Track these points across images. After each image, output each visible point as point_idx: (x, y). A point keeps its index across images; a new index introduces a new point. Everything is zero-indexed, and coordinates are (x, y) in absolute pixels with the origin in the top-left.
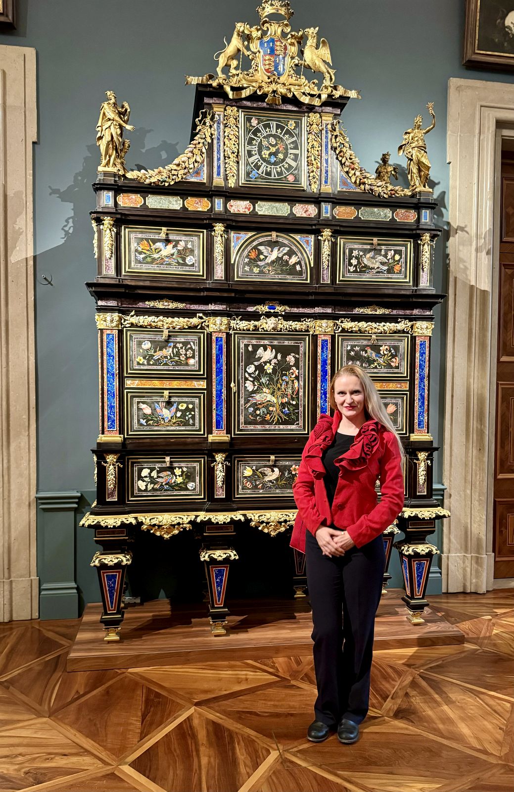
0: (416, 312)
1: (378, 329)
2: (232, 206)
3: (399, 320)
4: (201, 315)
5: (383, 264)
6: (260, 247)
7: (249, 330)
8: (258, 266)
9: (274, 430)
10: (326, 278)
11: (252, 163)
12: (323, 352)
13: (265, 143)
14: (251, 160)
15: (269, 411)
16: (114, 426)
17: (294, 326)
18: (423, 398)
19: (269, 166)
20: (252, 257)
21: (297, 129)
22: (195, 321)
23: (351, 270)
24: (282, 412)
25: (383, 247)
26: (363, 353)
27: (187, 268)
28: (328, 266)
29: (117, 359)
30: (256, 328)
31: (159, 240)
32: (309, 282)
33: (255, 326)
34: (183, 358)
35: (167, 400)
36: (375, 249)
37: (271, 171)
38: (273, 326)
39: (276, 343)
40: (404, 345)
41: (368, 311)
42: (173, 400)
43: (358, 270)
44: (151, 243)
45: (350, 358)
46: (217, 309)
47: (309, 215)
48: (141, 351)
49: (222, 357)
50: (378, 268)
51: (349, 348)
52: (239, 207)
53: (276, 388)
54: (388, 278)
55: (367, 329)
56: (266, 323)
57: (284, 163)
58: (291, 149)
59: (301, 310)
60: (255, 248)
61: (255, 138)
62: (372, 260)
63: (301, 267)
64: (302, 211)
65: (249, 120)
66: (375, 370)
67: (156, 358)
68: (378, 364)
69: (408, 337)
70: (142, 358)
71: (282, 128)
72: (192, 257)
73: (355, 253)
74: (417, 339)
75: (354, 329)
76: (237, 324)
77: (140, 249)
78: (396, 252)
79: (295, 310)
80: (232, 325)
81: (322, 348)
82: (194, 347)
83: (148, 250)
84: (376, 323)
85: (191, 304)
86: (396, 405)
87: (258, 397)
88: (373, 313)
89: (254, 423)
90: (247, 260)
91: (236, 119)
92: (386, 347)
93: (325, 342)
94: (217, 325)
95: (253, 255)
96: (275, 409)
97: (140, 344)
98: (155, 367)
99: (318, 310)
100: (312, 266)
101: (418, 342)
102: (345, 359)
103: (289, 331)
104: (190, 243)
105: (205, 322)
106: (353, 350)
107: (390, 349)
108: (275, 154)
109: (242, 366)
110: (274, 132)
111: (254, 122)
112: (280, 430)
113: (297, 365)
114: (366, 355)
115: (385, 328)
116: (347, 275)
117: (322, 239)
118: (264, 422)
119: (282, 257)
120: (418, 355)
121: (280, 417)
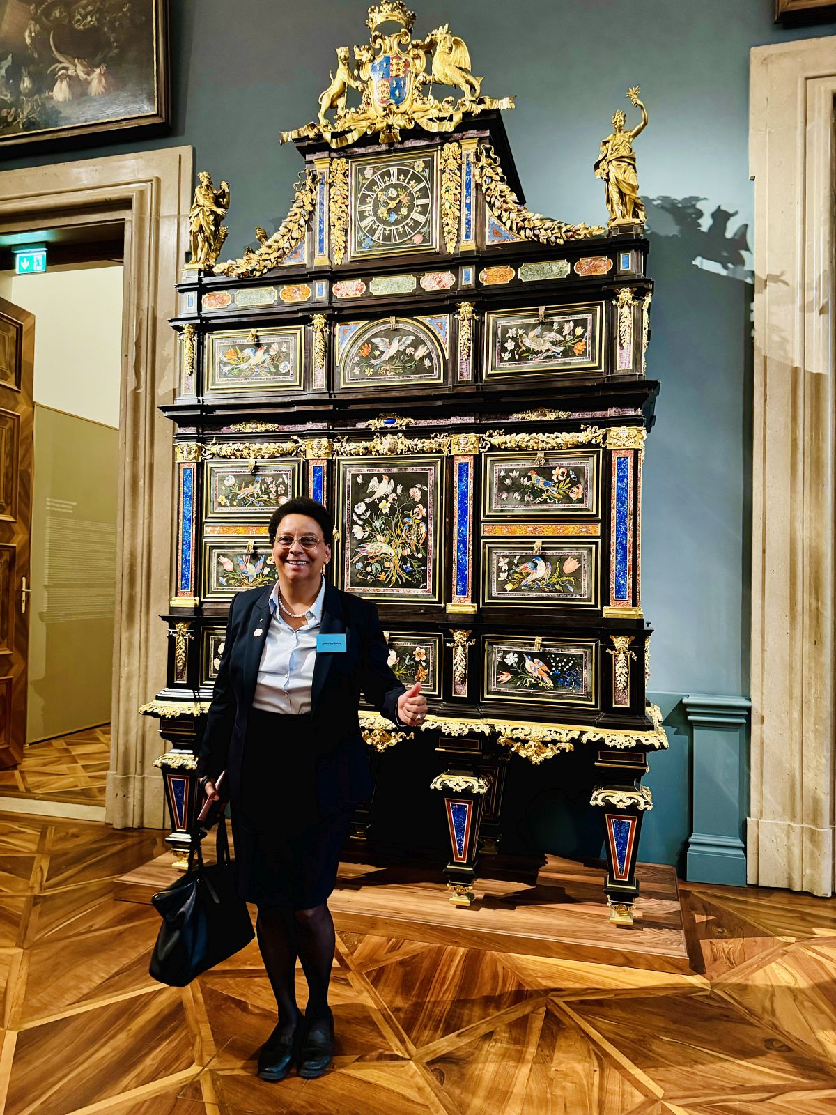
0: (611, 412)
1: (547, 443)
2: (338, 289)
3: (583, 427)
4: (295, 437)
5: (554, 343)
6: (374, 340)
7: (358, 455)
8: (371, 366)
9: (391, 595)
10: (466, 372)
11: (365, 228)
12: (461, 480)
13: (383, 198)
14: (364, 224)
15: (385, 567)
16: (188, 585)
17: (420, 446)
18: (624, 548)
19: (388, 228)
20: (363, 355)
21: (427, 170)
22: (288, 446)
23: (506, 359)
24: (402, 569)
25: (556, 319)
26: (525, 481)
27: (281, 378)
28: (469, 356)
29: (195, 500)
30: (368, 451)
31: (248, 346)
32: (442, 381)
33: (366, 449)
34: (272, 496)
35: (252, 552)
36: (542, 323)
37: (390, 234)
38: (388, 446)
39: (395, 470)
40: (591, 466)
41: (533, 417)
42: (260, 551)
43: (517, 357)
44: (238, 350)
45: (503, 488)
46: (315, 428)
47: (444, 286)
48: (223, 488)
49: (321, 492)
50: (548, 350)
51: (503, 474)
52: (349, 289)
53: (395, 535)
54: (565, 364)
55: (529, 444)
56: (382, 443)
57: (408, 220)
58: (418, 198)
59: (432, 422)
60: (368, 342)
61: (370, 193)
62: (539, 340)
63: (431, 361)
64: (433, 282)
65: (362, 172)
66: (545, 506)
67: (240, 497)
68: (548, 496)
69: (598, 453)
70: (224, 498)
71: (405, 173)
72: (287, 363)
73: (511, 333)
74: (613, 455)
75: (509, 445)
76: (342, 447)
77: (225, 360)
78: (577, 323)
79: (423, 423)
80: (335, 449)
81: (460, 476)
82: (286, 482)
83: (234, 360)
84: (544, 434)
85: (284, 425)
86: (579, 559)
87: (370, 549)
88: (541, 418)
89: (363, 584)
90: (357, 359)
91: (344, 174)
92: (563, 470)
93: (464, 466)
94: (316, 450)
95: (365, 352)
96: (392, 565)
97: (222, 480)
98: (240, 509)
99: (455, 420)
100: (447, 358)
101: (615, 460)
102: (495, 490)
103: (414, 453)
104: (285, 345)
105: (301, 446)
106: (509, 477)
107: (568, 472)
108: (396, 210)
109: (349, 504)
110: (395, 181)
111: (369, 173)
112: (399, 595)
113: (424, 501)
114: (529, 483)
115: (559, 441)
116: (498, 365)
117: (459, 318)
118: (376, 584)
119: (405, 350)
120: (614, 479)
121: (400, 576)
